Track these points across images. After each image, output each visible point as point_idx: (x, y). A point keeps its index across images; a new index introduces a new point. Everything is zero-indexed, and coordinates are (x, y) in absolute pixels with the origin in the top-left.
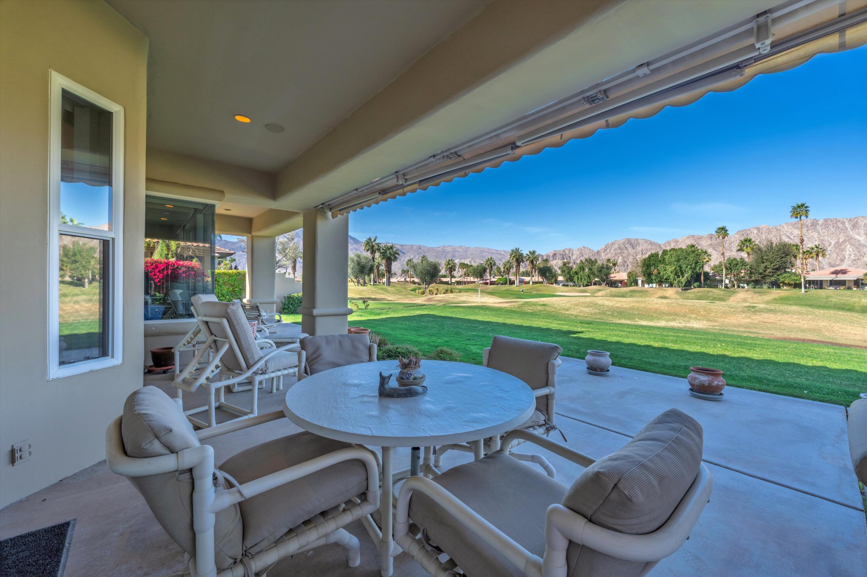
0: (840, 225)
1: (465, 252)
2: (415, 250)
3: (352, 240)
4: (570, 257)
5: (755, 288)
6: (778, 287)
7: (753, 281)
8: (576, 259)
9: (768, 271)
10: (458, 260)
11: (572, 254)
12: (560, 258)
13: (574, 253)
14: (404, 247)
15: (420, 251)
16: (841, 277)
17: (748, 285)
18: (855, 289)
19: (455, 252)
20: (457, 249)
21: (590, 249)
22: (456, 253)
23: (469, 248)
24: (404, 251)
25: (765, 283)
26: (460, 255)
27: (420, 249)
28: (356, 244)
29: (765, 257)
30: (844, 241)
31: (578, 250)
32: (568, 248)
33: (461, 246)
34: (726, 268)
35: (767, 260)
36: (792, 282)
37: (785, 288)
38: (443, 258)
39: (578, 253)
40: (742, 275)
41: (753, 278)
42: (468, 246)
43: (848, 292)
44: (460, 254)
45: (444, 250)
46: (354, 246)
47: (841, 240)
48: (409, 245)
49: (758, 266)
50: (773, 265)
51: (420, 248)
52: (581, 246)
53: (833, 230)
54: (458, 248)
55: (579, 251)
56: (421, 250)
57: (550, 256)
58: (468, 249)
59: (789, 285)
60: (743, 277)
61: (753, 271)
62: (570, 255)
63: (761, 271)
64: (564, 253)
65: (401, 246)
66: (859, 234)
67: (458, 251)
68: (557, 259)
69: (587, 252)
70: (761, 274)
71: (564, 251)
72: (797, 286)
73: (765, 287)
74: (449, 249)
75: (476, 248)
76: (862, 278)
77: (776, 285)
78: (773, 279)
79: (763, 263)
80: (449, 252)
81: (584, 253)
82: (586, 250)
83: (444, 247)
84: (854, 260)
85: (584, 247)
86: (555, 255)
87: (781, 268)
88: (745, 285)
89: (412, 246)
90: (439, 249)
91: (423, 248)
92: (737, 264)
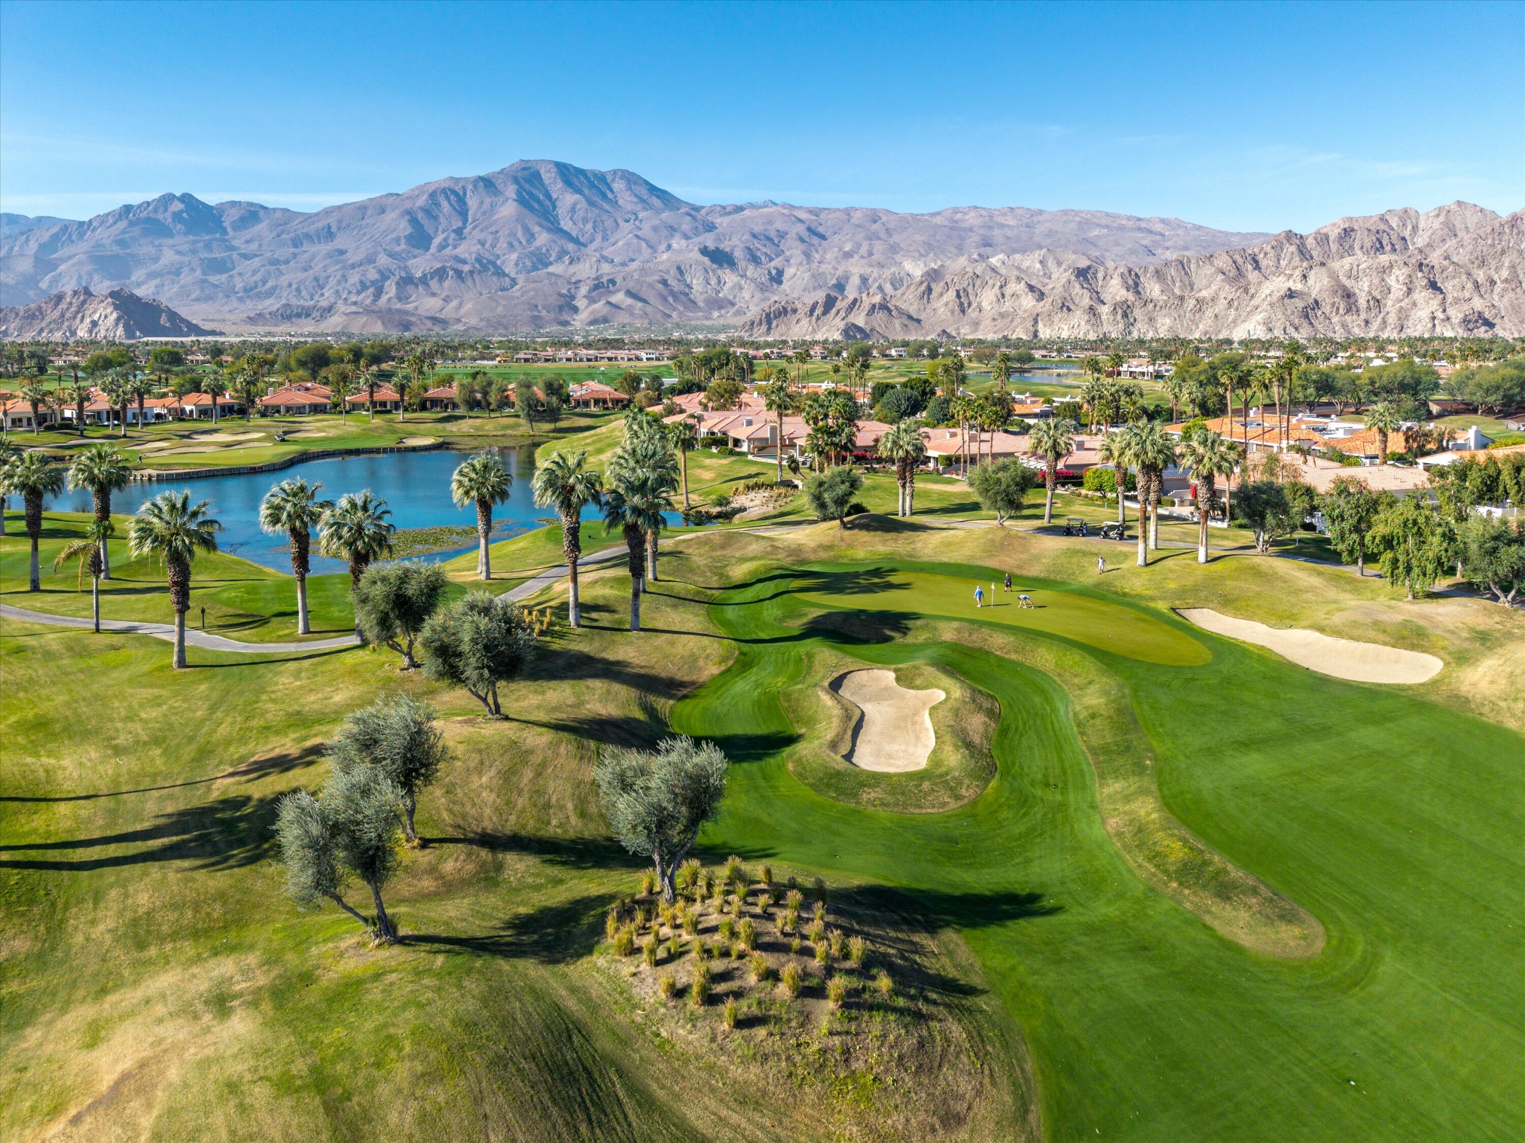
1: (1028, 226)
2: (859, 226)
3: (658, 197)
4: (1404, 239)
8: (1429, 245)
10: (1001, 256)
11: (1415, 228)
12: (1368, 245)
13: (1421, 226)
14: (823, 216)
15: (875, 227)
19: (990, 228)
20: (1001, 220)
21: (1482, 211)
22: (996, 232)
23: (1040, 212)
24: (821, 230)
26: (1008, 238)
27: (875, 222)
28: (671, 210)
31: (1438, 216)
32: (1398, 206)
33: (1012, 209)
38: (952, 249)
39: (1437, 225)
42: (1034, 206)
44: (1009, 233)
45: (956, 222)
46: (664, 216)
48: (839, 210)
51: (874, 216)
52: (1448, 201)
54: (1005, 214)
55: (1442, 218)
56: (879, 223)
57: (1331, 239)
58: (1035, 219)
62: (1407, 234)
64: (1382, 227)
65: (811, 212)
67: (1002, 226)
68: (1357, 246)
69: (1472, 220)
71: (1382, 219)
74: (971, 219)
75: (1065, 212)
80: (971, 230)
81: (1459, 225)
82: (1468, 214)
83: (956, 211)
85: (1459, 203)
86: (1347, 232)
89: (848, 212)
90: (938, 220)
91: (884, 219)
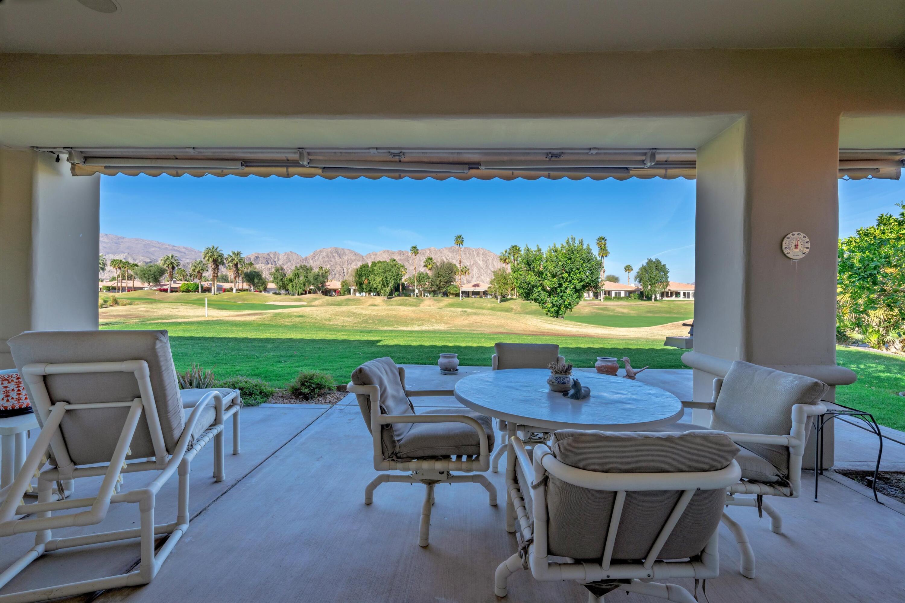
0: (472, 253)
4: (275, 262)
5: (434, 296)
6: (447, 296)
7: (433, 291)
8: (283, 264)
9: (442, 283)
11: (278, 259)
13: (280, 258)
16: (477, 289)
17: (430, 294)
18: (484, 297)
25: (440, 293)
29: (440, 273)
30: (473, 264)
34: (417, 281)
35: (441, 275)
36: (455, 293)
37: (451, 296)
39: (285, 258)
40: (427, 286)
41: (433, 289)
43: (481, 299)
47: (472, 263)
49: (436, 280)
50: (444, 279)
53: (468, 255)
59: (453, 294)
60: (427, 288)
61: (433, 283)
62: (276, 260)
63: (438, 284)
66: (480, 260)
68: (260, 263)
70: (437, 286)
72: (457, 295)
73: (440, 295)
76: (487, 290)
77: (446, 294)
78: (444, 290)
79: (439, 277)
81: (291, 259)
84: (478, 277)
86: (257, 258)
87: (448, 282)
88: (428, 294)
92: (424, 277)
